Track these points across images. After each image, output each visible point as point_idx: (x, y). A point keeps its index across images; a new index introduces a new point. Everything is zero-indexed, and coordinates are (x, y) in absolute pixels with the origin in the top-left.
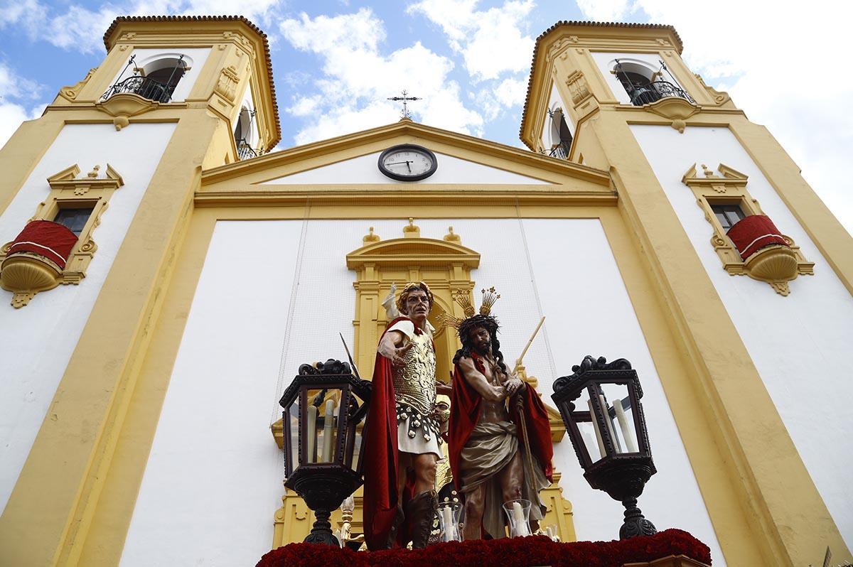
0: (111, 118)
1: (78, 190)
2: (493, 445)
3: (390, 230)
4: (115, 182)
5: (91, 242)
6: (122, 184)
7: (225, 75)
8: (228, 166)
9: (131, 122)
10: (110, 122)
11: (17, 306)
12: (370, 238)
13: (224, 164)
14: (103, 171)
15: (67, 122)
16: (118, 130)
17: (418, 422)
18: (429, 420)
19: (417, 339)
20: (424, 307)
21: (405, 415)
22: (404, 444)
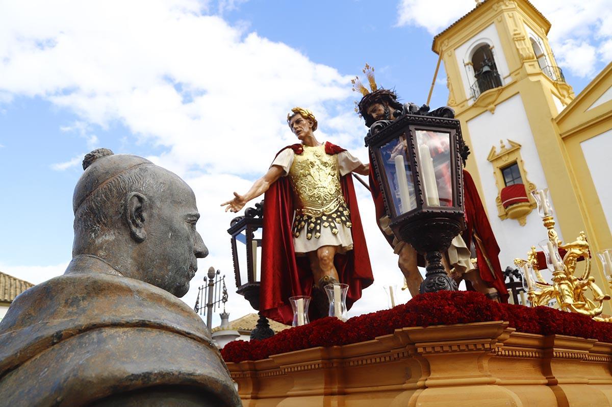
0: (485, 109)
1: (504, 159)
4: (516, 148)
5: (531, 184)
6: (520, 146)
7: (517, 41)
9: (495, 106)
10: (487, 110)
11: (523, 224)
14: (506, 143)
15: (467, 122)
16: (493, 113)
17: (312, 225)
18: (324, 218)
19: (300, 158)
20: (299, 129)
21: (303, 223)
22: (305, 246)
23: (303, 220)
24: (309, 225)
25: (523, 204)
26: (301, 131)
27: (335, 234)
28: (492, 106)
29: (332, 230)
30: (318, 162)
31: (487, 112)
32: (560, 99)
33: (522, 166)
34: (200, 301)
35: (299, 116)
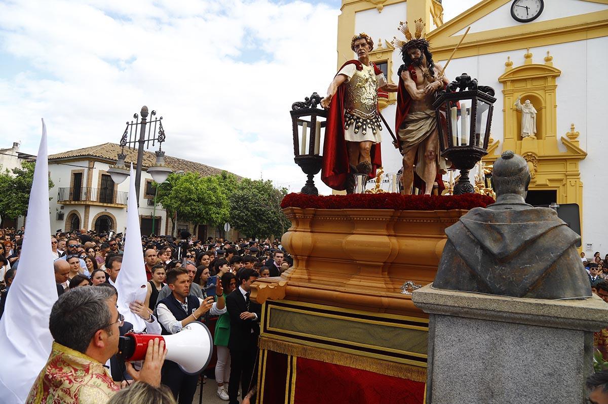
0: (375, 6)
1: (378, 55)
2: (418, 126)
3: (517, 58)
4: (390, 50)
6: (394, 49)
8: (439, 28)
9: (383, 6)
10: (376, 8)
12: (508, 65)
13: (436, 28)
14: (383, 42)
15: (356, 12)
16: (380, 12)
17: (360, 124)
18: (368, 121)
19: (359, 73)
20: (363, 51)
21: (353, 120)
22: (352, 137)
23: (353, 118)
24: (357, 123)
25: (383, 98)
26: (364, 53)
27: (374, 134)
28: (381, 5)
29: (373, 131)
30: (370, 80)
31: (375, 9)
32: (433, 17)
33: (391, 66)
34: (128, 135)
35: (364, 41)
